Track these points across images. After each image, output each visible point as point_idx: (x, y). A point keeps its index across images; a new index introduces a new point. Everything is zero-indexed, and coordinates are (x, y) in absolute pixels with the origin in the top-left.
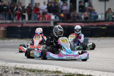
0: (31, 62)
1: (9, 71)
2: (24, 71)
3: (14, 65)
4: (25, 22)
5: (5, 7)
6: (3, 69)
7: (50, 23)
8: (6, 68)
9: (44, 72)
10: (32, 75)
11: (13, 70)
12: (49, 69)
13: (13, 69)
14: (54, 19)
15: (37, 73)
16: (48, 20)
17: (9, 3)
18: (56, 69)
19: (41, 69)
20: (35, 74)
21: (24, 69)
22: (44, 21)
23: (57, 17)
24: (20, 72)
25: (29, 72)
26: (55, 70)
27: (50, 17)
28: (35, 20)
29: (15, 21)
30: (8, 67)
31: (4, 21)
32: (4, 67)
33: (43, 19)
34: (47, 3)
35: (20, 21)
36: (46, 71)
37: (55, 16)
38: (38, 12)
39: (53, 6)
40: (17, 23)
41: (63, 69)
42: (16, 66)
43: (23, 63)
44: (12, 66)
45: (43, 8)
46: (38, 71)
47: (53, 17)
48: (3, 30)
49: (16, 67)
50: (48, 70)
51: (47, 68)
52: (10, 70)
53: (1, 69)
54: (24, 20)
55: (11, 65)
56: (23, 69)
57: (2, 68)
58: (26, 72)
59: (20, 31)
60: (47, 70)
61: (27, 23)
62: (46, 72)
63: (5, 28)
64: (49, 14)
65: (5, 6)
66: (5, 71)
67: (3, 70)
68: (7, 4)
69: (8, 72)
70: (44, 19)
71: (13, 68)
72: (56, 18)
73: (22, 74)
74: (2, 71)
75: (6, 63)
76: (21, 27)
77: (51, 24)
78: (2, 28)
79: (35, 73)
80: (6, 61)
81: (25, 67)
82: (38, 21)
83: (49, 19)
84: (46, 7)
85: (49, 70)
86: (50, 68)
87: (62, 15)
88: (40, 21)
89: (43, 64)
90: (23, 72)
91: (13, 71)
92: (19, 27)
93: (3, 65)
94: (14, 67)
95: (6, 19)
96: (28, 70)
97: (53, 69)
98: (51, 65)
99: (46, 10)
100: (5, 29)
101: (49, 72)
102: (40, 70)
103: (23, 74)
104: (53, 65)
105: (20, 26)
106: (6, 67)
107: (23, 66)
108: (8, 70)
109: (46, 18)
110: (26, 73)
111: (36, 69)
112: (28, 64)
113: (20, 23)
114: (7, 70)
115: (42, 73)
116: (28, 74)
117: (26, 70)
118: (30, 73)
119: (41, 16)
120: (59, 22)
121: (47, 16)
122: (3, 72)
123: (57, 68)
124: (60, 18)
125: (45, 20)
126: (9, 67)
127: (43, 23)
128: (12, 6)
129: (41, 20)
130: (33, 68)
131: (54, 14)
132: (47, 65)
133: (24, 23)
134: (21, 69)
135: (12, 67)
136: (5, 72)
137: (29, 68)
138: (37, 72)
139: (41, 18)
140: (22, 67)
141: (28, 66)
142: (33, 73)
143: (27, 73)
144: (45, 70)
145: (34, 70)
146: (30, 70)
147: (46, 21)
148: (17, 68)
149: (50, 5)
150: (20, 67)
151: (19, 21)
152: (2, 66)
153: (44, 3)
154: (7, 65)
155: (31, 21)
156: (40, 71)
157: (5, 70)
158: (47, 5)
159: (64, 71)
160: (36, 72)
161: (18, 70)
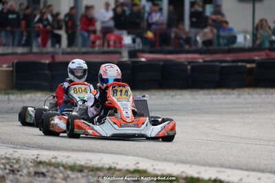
0: (74, 148)
1: (20, 169)
2: (56, 170)
3: (33, 155)
4: (60, 51)
5: (11, 16)
6: (8, 163)
7: (120, 53)
8: (14, 161)
9: (106, 172)
10: (78, 178)
11: (31, 166)
12: (117, 164)
13: (32, 164)
14: (129, 45)
15: (88, 176)
16: (115, 46)
17: (21, 4)
18: (135, 165)
19: (100, 166)
20: (83, 176)
21: (57, 165)
22: (106, 49)
23: (138, 40)
24: (48, 171)
25: (69, 172)
26: (132, 167)
27: (120, 39)
28: (84, 45)
29: (35, 49)
30: (18, 161)
31: (9, 50)
32: (8, 159)
33: (103, 45)
34: (112, 6)
35: (49, 48)
36: (110, 169)
37: (134, 36)
38: (91, 28)
39: (128, 13)
40: (42, 54)
41: (153, 166)
42: (37, 158)
43: (55, 150)
44: (28, 157)
45: (105, 17)
46: (92, 170)
47: (127, 40)
48: (6, 71)
49: (39, 160)
50: (115, 168)
51: (114, 163)
52: (24, 166)
53: (3, 164)
54: (57, 46)
55: (27, 155)
56: (55, 164)
57: (4, 161)
58: (61, 172)
59: (47, 72)
60: (113, 167)
61: (64, 53)
62: (111, 172)
63: (13, 67)
64: (117, 32)
65: (13, 12)
66: (11, 168)
67: (8, 167)
68: (17, 8)
69: (18, 171)
70: (106, 44)
71: (31, 162)
72: (134, 41)
73: (52, 177)
74: (5, 169)
75: (15, 150)
76: (49, 64)
77: (122, 58)
78: (5, 66)
79: (83, 174)
80: (14, 144)
81: (59, 160)
82: (90, 49)
83: (117, 44)
84: (110, 14)
85: (118, 167)
86: (119, 162)
87: (150, 34)
88: (96, 49)
89: (104, 153)
90: (54, 173)
91: (32, 170)
92: (44, 64)
93: (8, 156)
94: (34, 160)
95: (13, 45)
96: (67, 166)
97: (127, 165)
98: (123, 154)
99: (112, 24)
100: (11, 69)
101: (117, 173)
102: (96, 166)
103: (55, 176)
104: (127, 155)
105: (47, 62)
106: (14, 159)
107: (56, 158)
108: (20, 167)
109: (112, 43)
110: (61, 175)
111: (87, 165)
112: (66, 154)
113: (47, 53)
114: (16, 166)
115: (101, 174)
116: (68, 177)
117: (61, 168)
118: (72, 175)
119: (98, 38)
120: (143, 51)
121: (112, 38)
122: (7, 171)
123: (138, 163)
124: (145, 41)
125: (109, 46)
126: (22, 158)
127: (104, 53)
128: (28, 11)
129: (99, 46)
130: (78, 163)
131: (129, 33)
132: (114, 156)
133: (58, 54)
134: (50, 164)
135: (28, 160)
136: (13, 171)
137: (70, 162)
138: (89, 171)
139: (98, 42)
140: (53, 160)
141: (68, 157)
142: (79, 175)
143: (66, 175)
144: (107, 166)
145: (81, 166)
146: (73, 168)
147: (112, 49)
148: (40, 163)
149: (119, 10)
150: (47, 161)
151: (45, 50)
152: (4, 157)
153: (107, 6)
154: (16, 155)
155: (76, 49)
156: (95, 170)
157: (11, 166)
158: (114, 10)
159: (154, 169)
160: (86, 171)
161: (44, 167)
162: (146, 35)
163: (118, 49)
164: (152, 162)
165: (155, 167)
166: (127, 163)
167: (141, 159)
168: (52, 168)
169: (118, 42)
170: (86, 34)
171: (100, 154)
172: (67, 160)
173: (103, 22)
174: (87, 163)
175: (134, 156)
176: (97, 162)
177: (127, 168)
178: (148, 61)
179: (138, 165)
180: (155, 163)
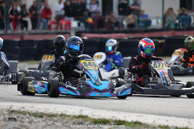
2: (24, 116)
3: (8, 106)
4: (27, 33)
7: (69, 33)
9: (59, 117)
10: (39, 122)
12: (67, 111)
13: (7, 113)
14: (76, 28)
15: (46, 120)
16: (66, 29)
18: (80, 112)
19: (54, 113)
20: (43, 121)
21: (24, 113)
22: (59, 30)
23: (82, 24)
24: (18, 118)
25: (33, 118)
26: (77, 114)
27: (69, 24)
28: (44, 28)
29: (9, 32)
33: (57, 28)
35: (19, 31)
36: (62, 115)
37: (79, 21)
38: (48, 16)
40: (14, 35)
41: (92, 112)
42: (11, 108)
43: (23, 102)
44: (4, 108)
45: (58, 8)
46: (49, 116)
47: (74, 24)
49: (12, 109)
50: (65, 115)
51: (65, 111)
52: (1, 114)
54: (25, 29)
55: (3, 106)
58: (27, 118)
59: (17, 47)
60: (64, 114)
61: (30, 34)
62: (63, 117)
64: (67, 19)
70: (59, 27)
71: (6, 111)
72: (79, 25)
73: (21, 121)
76: (19, 42)
79: (43, 119)
81: (26, 109)
82: (48, 31)
83: (67, 27)
85: (68, 114)
86: (68, 110)
87: (90, 20)
88: (53, 31)
89: (58, 104)
90: (22, 118)
91: (7, 116)
92: (16, 42)
94: (8, 110)
96: (31, 114)
98: (71, 105)
101: (67, 118)
102: (52, 113)
103: (23, 120)
104: (74, 105)
105: (18, 40)
107: (24, 107)
109: (63, 26)
110: (27, 120)
111: (46, 113)
112: (31, 105)
113: (18, 34)
115: (55, 119)
116: (32, 121)
117: (28, 115)
118: (35, 120)
119: (53, 23)
120: (85, 32)
121: (64, 23)
123: (82, 111)
124: (87, 25)
125: (61, 28)
129: (54, 28)
130: (40, 111)
131: (75, 19)
132: (65, 106)
133: (25, 34)
134: (19, 112)
135: (4, 110)
137: (34, 110)
138: (47, 117)
139: (53, 26)
140: (22, 110)
141: (32, 107)
142: (40, 119)
143: (31, 120)
144: (60, 113)
145: (42, 113)
146: (35, 115)
147: (63, 30)
148: (13, 111)
149: (68, 3)
150: (18, 110)
151: (16, 32)
155: (38, 31)
156: (51, 116)
159: (93, 115)
160: (45, 117)
161: (15, 114)
162: (87, 21)
163: (68, 31)
164: (92, 110)
165: (94, 113)
166: (74, 111)
167: (84, 108)
168: (21, 115)
169: (68, 25)
170: (45, 20)
171: (55, 105)
172: (32, 109)
173: (57, 12)
174: (46, 111)
175: (79, 106)
176: (53, 111)
177: (74, 114)
178: (89, 38)
179: (81, 112)
180: (94, 110)
